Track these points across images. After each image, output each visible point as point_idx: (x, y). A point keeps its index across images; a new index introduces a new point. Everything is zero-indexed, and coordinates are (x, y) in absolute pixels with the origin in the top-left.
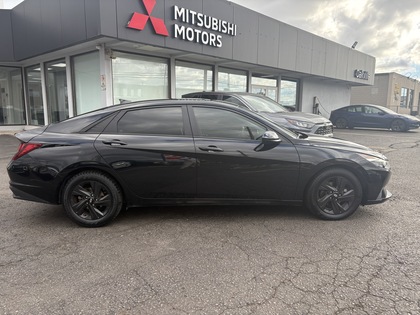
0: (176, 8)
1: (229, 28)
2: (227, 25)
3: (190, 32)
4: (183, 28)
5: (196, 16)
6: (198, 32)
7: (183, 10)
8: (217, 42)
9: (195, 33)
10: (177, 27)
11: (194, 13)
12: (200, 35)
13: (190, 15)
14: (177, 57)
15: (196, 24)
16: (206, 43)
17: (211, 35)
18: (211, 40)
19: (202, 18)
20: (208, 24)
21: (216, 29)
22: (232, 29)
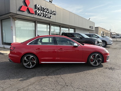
0: (37, 5)
2: (53, 11)
3: (42, 13)
7: (39, 6)
10: (37, 11)
12: (45, 14)
14: (38, 21)
15: (44, 11)
16: (47, 16)
17: (49, 14)
18: (49, 16)
19: (46, 9)
20: (47, 11)
21: (50, 12)
22: (55, 13)
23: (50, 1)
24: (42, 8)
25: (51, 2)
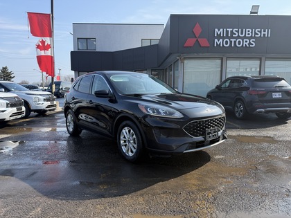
0: (216, 30)
1: (263, 33)
3: (227, 41)
4: (221, 40)
5: (232, 32)
6: (233, 40)
8: (250, 44)
9: (231, 42)
10: (216, 40)
11: (229, 30)
12: (235, 42)
15: (232, 36)
17: (245, 40)
18: (245, 43)
19: (238, 32)
20: (242, 34)
21: (250, 35)
22: (266, 33)
23: (251, 13)
24: (227, 32)
25: (257, 13)
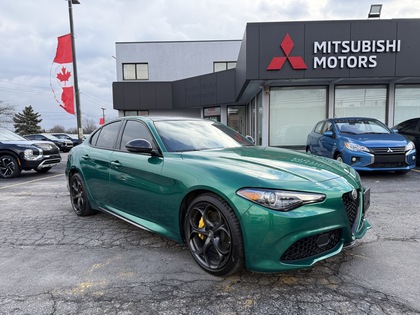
0: (316, 44)
1: (388, 46)
2: (385, 45)
3: (333, 60)
4: (324, 59)
5: (340, 45)
6: (342, 58)
7: (324, 43)
8: (369, 62)
9: (339, 61)
10: (316, 59)
11: (336, 43)
12: (346, 61)
13: (333, 45)
15: (340, 51)
16: (354, 66)
17: (360, 58)
18: (361, 62)
19: (350, 45)
20: (356, 48)
21: (369, 50)
22: (394, 46)
23: (370, 16)
25: (378, 16)
